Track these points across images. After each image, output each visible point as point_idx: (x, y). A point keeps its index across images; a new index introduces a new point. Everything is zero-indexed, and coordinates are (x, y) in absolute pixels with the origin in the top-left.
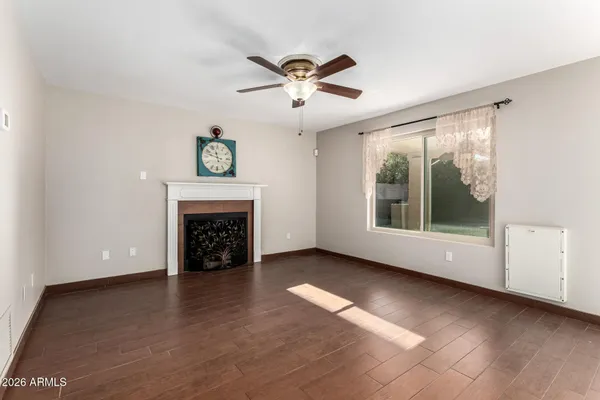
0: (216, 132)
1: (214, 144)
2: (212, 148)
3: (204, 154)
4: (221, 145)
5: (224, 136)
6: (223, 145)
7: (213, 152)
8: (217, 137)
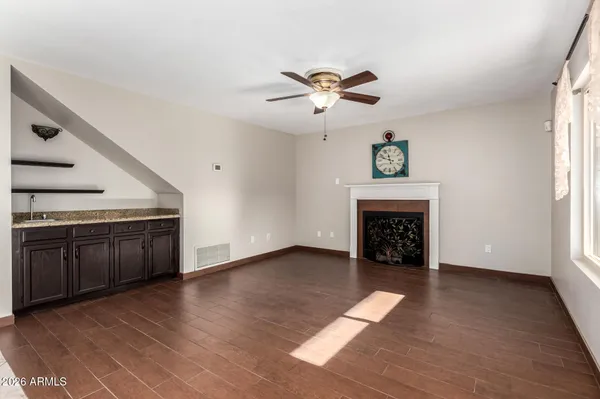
0: (389, 136)
1: (386, 148)
2: (385, 151)
3: (378, 158)
4: (393, 148)
5: (397, 138)
6: (395, 147)
7: (385, 155)
8: (389, 141)
